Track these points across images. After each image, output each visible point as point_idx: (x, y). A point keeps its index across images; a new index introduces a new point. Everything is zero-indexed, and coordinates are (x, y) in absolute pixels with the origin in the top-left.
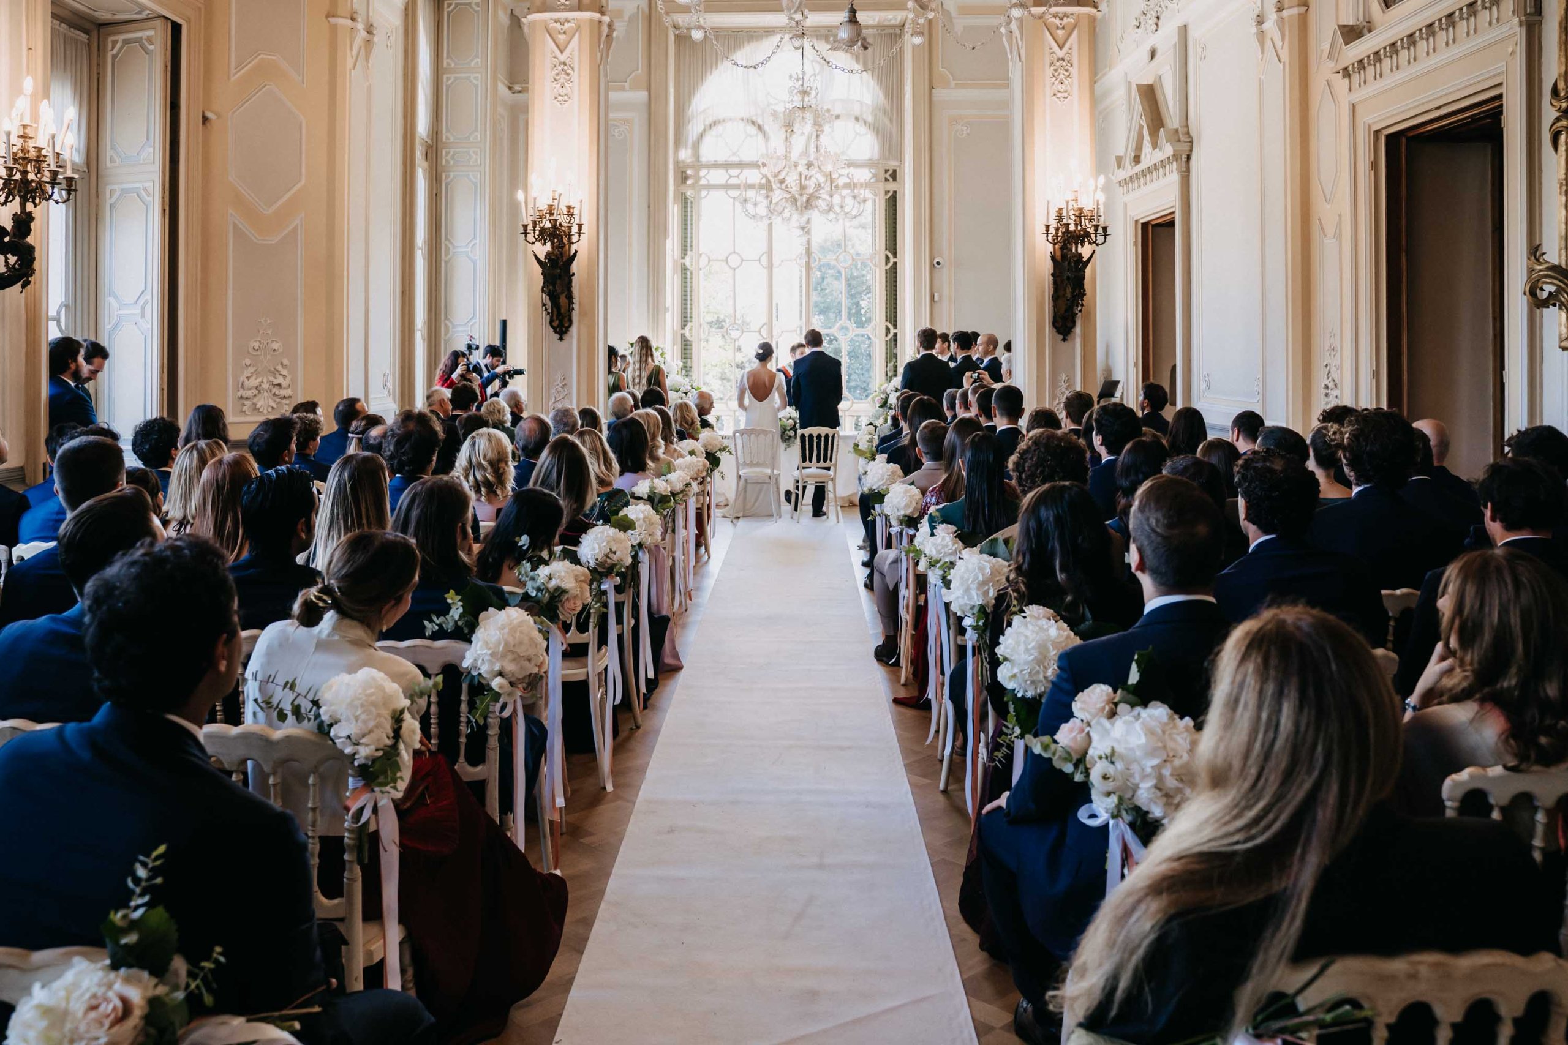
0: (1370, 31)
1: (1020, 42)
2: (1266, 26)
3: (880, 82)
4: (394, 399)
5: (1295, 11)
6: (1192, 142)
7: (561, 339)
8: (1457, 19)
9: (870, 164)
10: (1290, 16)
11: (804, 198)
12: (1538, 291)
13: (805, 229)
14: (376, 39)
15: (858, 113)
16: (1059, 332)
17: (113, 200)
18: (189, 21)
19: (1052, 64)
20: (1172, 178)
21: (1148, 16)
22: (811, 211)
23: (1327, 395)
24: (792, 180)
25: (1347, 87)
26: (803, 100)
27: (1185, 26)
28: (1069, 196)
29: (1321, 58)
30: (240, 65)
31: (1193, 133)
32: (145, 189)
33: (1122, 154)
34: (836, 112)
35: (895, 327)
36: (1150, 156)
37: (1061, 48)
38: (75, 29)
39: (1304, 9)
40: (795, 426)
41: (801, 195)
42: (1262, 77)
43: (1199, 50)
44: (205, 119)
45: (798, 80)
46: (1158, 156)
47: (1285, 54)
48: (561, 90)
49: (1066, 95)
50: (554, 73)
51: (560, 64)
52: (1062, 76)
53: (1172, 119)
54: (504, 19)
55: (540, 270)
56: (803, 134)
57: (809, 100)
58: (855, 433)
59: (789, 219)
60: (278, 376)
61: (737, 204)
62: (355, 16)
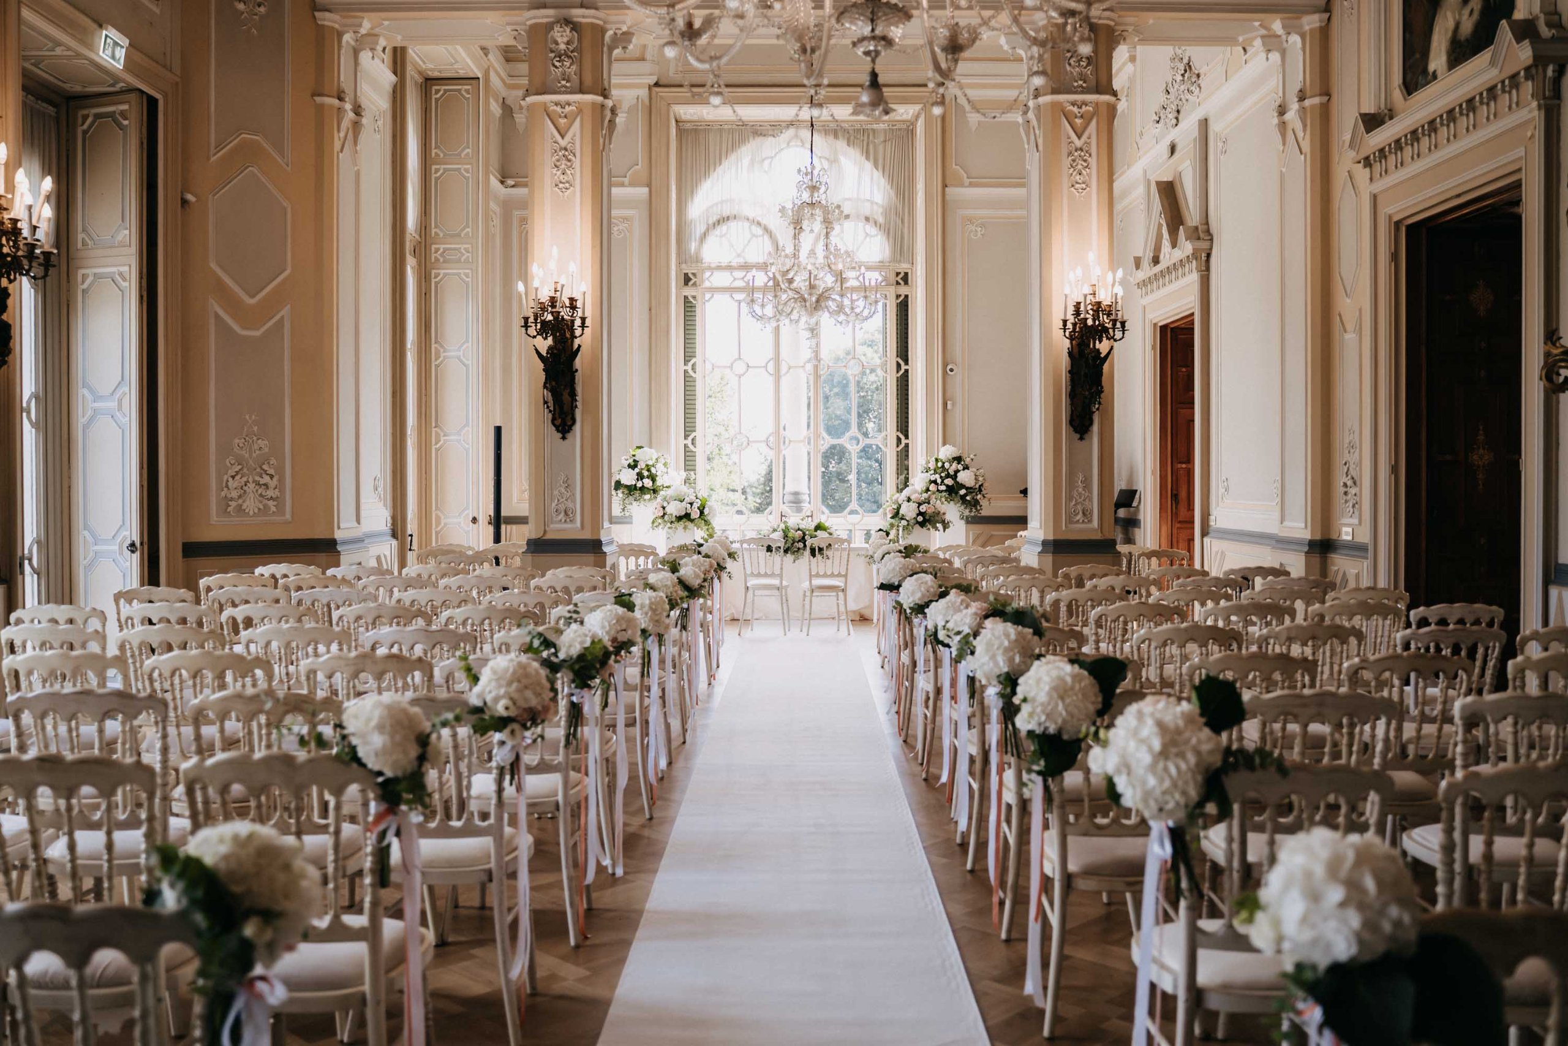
0: (1391, 118)
1: (1037, 132)
2: (1288, 116)
3: (891, 180)
4: (385, 505)
5: (1316, 100)
6: (1212, 240)
7: (564, 438)
8: (1478, 104)
9: (879, 267)
10: (1312, 106)
11: (814, 299)
12: (1555, 377)
13: (814, 331)
14: (364, 121)
15: (868, 213)
16: (1076, 431)
17: (85, 286)
18: (165, 96)
19: (1070, 154)
20: (1193, 278)
21: (1169, 110)
22: (820, 313)
23: (1346, 493)
24: (800, 282)
25: (1368, 176)
26: (812, 196)
27: (1206, 120)
28: (1087, 290)
29: (1343, 147)
30: (219, 146)
31: (1213, 229)
32: (121, 274)
33: (1140, 254)
34: (846, 212)
35: (907, 437)
36: (1170, 255)
37: (1079, 138)
38: (42, 101)
39: (1326, 98)
40: (803, 538)
41: (811, 294)
42: (1284, 170)
43: (1220, 144)
44: (184, 202)
45: (806, 174)
46: (1178, 254)
47: (1306, 146)
48: (562, 177)
49: (1084, 186)
50: (554, 159)
51: (561, 149)
52: (1080, 167)
53: (1192, 215)
54: (496, 109)
55: (542, 366)
56: (812, 231)
57: (818, 196)
58: (867, 546)
59: (797, 321)
60: (264, 476)
61: (743, 305)
62: (342, 95)
